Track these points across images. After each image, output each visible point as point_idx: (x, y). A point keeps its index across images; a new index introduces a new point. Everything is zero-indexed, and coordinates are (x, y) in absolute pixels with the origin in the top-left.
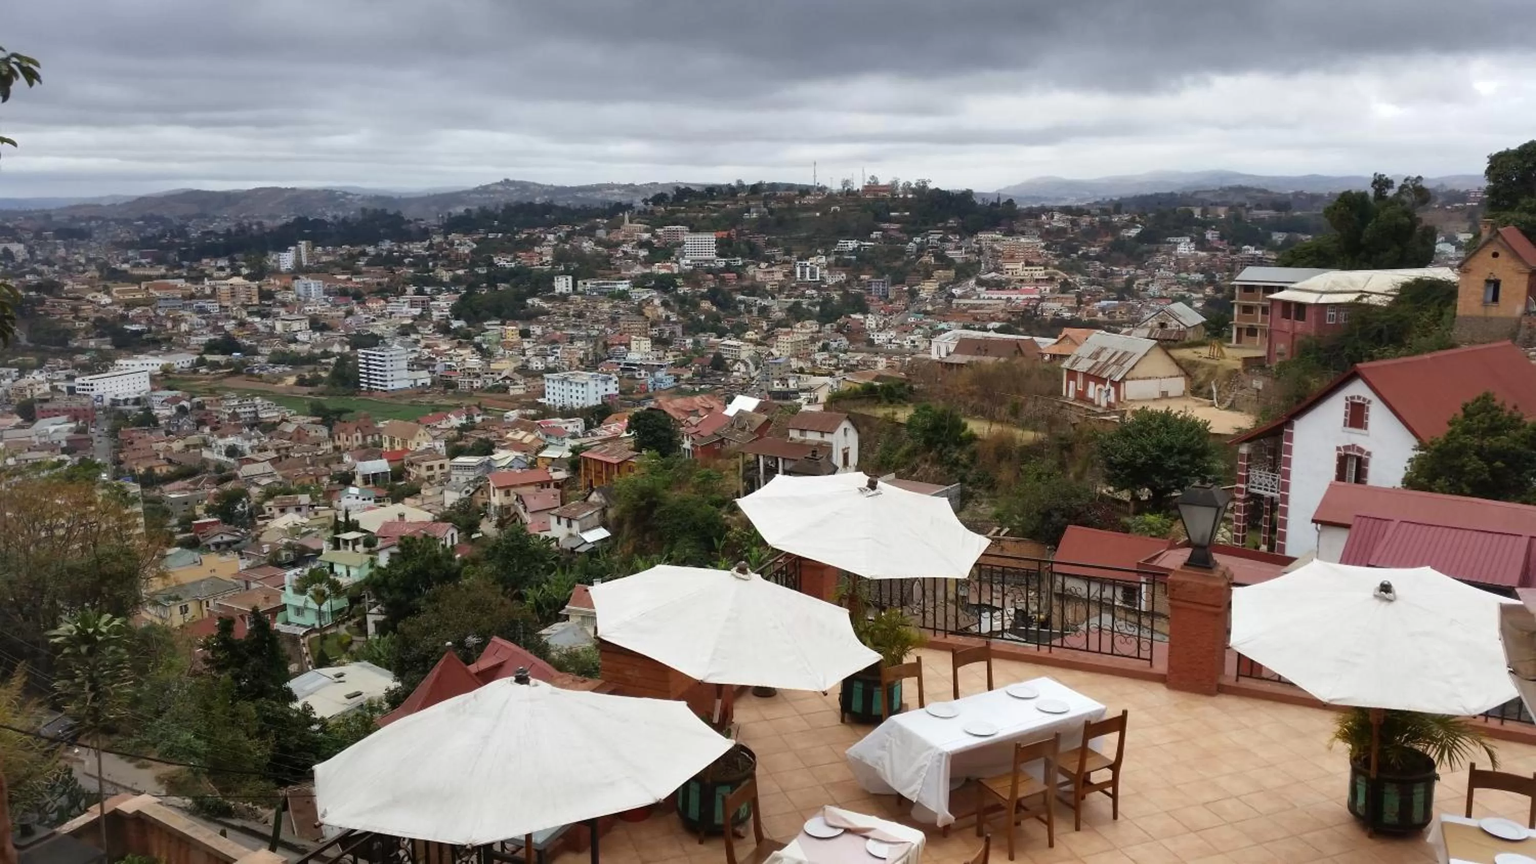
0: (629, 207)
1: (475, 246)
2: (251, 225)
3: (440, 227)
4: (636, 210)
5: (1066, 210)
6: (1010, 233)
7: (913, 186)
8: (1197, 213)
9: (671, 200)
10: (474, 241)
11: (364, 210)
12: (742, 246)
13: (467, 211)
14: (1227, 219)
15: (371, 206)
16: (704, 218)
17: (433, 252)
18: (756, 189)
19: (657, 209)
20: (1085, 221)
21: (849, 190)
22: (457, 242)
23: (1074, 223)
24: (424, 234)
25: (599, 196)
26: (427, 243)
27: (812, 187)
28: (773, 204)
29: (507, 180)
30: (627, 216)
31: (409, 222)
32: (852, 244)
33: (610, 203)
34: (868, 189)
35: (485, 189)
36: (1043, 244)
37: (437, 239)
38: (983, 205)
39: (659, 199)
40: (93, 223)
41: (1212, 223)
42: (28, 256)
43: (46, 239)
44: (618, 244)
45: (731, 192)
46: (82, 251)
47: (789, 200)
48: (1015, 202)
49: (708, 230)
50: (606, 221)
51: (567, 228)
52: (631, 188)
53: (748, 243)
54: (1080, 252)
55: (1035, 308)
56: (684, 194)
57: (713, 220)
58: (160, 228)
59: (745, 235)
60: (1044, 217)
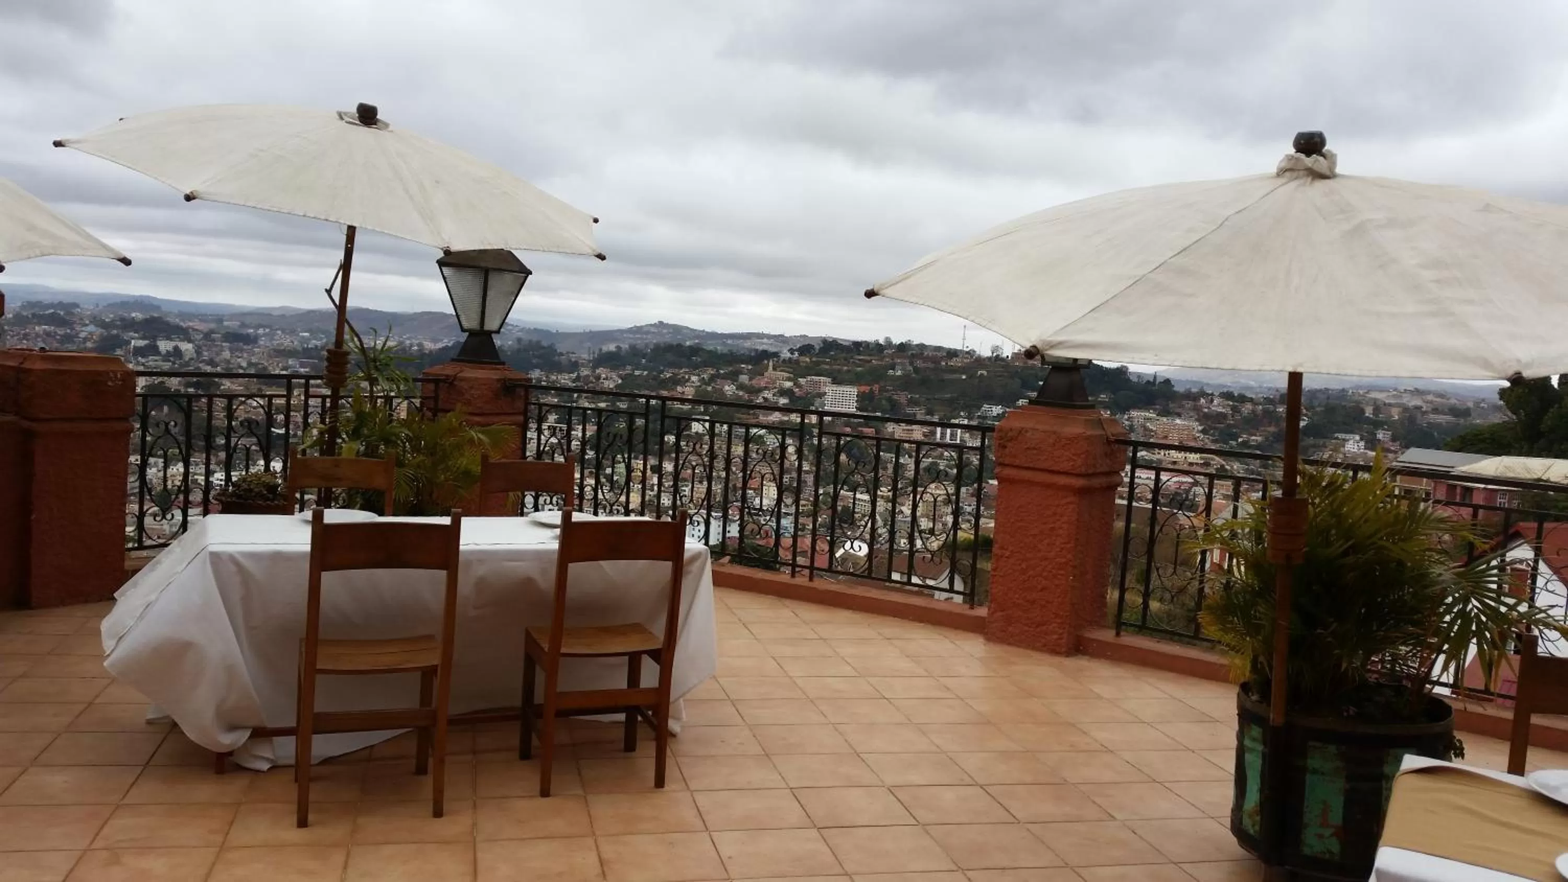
0: (776, 355)
1: (620, 381)
2: (411, 345)
3: (590, 361)
4: (782, 359)
5: (1228, 396)
6: (1165, 413)
8: (1369, 412)
9: (817, 351)
10: (620, 377)
11: (519, 340)
12: (884, 402)
13: (618, 348)
14: (1401, 421)
15: (525, 337)
16: (849, 371)
17: (579, 384)
18: (903, 348)
19: (802, 358)
20: (1247, 408)
21: (997, 356)
22: (604, 376)
23: (1235, 409)
24: (574, 366)
25: (748, 344)
26: (574, 375)
27: (961, 351)
28: (919, 363)
29: (661, 323)
30: (771, 364)
31: (561, 354)
32: (997, 410)
33: (756, 350)
34: (1016, 356)
35: (638, 330)
36: (1200, 428)
37: (585, 372)
38: (1138, 383)
39: (806, 349)
40: (261, 331)
41: (1385, 423)
42: (195, 355)
43: (214, 340)
44: (760, 390)
45: (878, 349)
46: (245, 355)
47: (936, 360)
48: (1173, 383)
49: (851, 383)
50: (750, 367)
51: (711, 371)
52: (780, 338)
53: (890, 400)
54: (1240, 440)
55: (1187, 492)
56: (830, 346)
57: (856, 374)
58: (324, 341)
59: (887, 391)
60: (1202, 401)
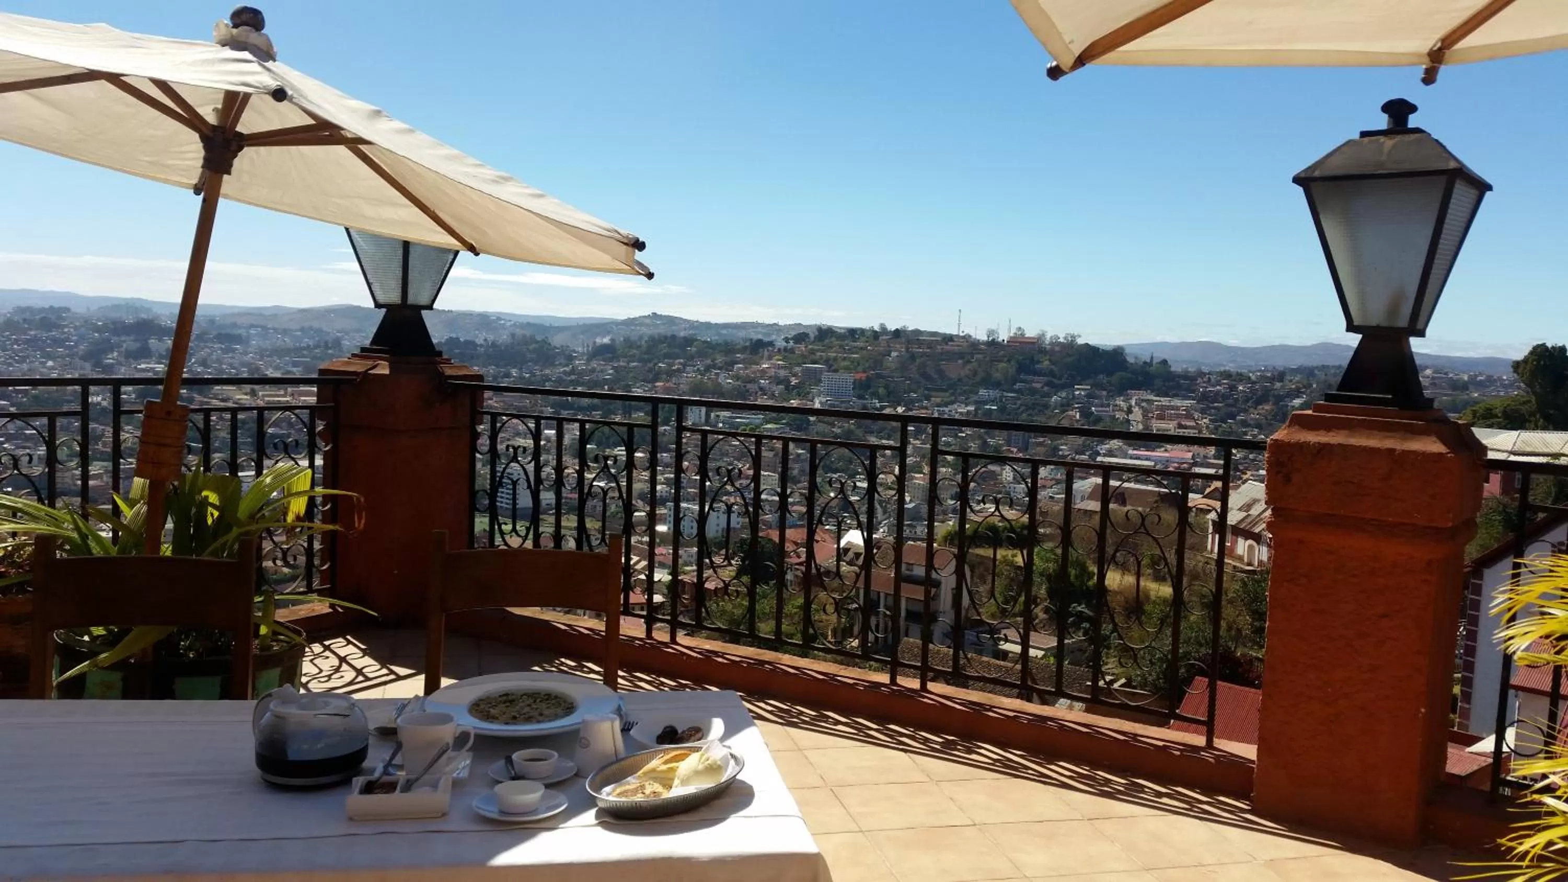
0: (771, 344)
4: (777, 348)
5: (1225, 375)
6: (1163, 393)
7: (1062, 340)
9: (812, 340)
11: (514, 335)
12: (881, 389)
15: (519, 331)
16: (844, 359)
19: (797, 347)
20: (1244, 387)
21: (993, 340)
23: (1232, 388)
24: (568, 359)
25: (742, 333)
27: (957, 336)
28: (914, 349)
30: (766, 353)
31: (556, 347)
32: (994, 394)
33: (751, 340)
34: (1012, 340)
35: (632, 321)
38: (1135, 365)
39: (801, 337)
43: (206, 341)
45: (873, 335)
46: (237, 355)
48: (1170, 364)
49: (846, 371)
50: (745, 357)
51: (706, 362)
52: (775, 327)
53: (887, 386)
56: (826, 334)
57: (853, 361)
59: (884, 378)
